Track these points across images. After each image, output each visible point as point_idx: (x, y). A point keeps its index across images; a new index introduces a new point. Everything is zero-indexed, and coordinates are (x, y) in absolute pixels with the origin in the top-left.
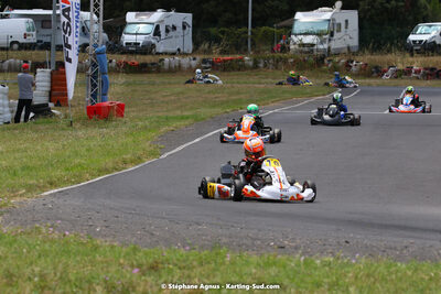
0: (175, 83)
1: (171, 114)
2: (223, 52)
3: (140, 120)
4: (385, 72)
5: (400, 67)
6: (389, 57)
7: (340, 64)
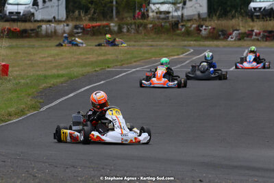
0: (51, 46)
1: (49, 73)
2: (92, 19)
3: (23, 78)
4: (231, 34)
5: (242, 30)
6: (234, 22)
7: (192, 28)
